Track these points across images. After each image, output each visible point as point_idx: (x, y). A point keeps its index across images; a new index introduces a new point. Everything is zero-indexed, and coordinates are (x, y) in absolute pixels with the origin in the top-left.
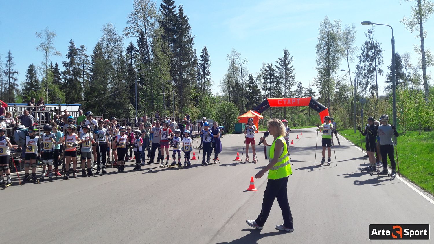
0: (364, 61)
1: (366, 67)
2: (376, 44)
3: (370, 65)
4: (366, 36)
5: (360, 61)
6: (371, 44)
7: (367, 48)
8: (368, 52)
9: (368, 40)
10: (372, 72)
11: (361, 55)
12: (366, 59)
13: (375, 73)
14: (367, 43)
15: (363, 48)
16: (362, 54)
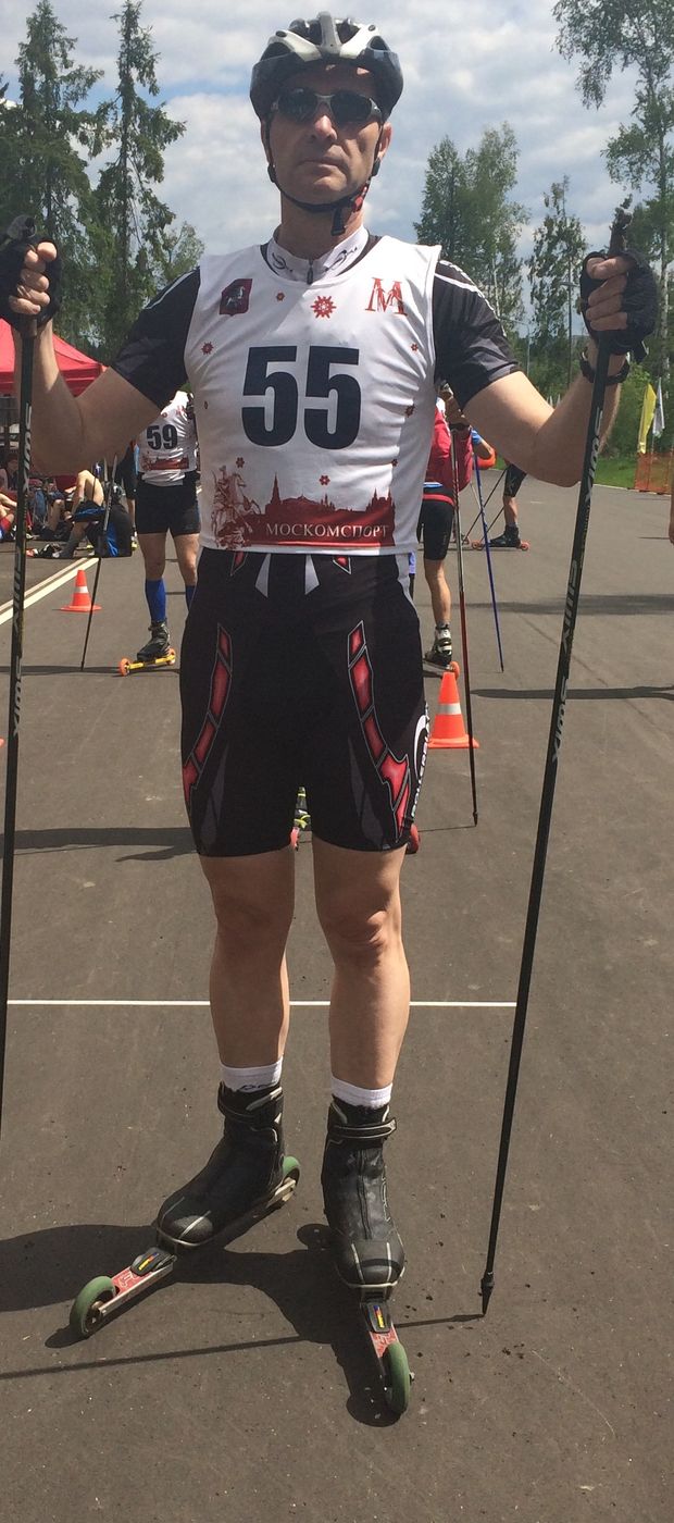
0: (540, 274)
1: (545, 289)
2: (572, 226)
3: (555, 284)
4: (547, 204)
5: (532, 273)
6: (560, 227)
7: (549, 235)
8: (552, 246)
9: (553, 213)
10: (560, 304)
11: (534, 254)
12: (546, 268)
13: (565, 307)
14: (549, 223)
15: (539, 237)
16: (537, 250)
